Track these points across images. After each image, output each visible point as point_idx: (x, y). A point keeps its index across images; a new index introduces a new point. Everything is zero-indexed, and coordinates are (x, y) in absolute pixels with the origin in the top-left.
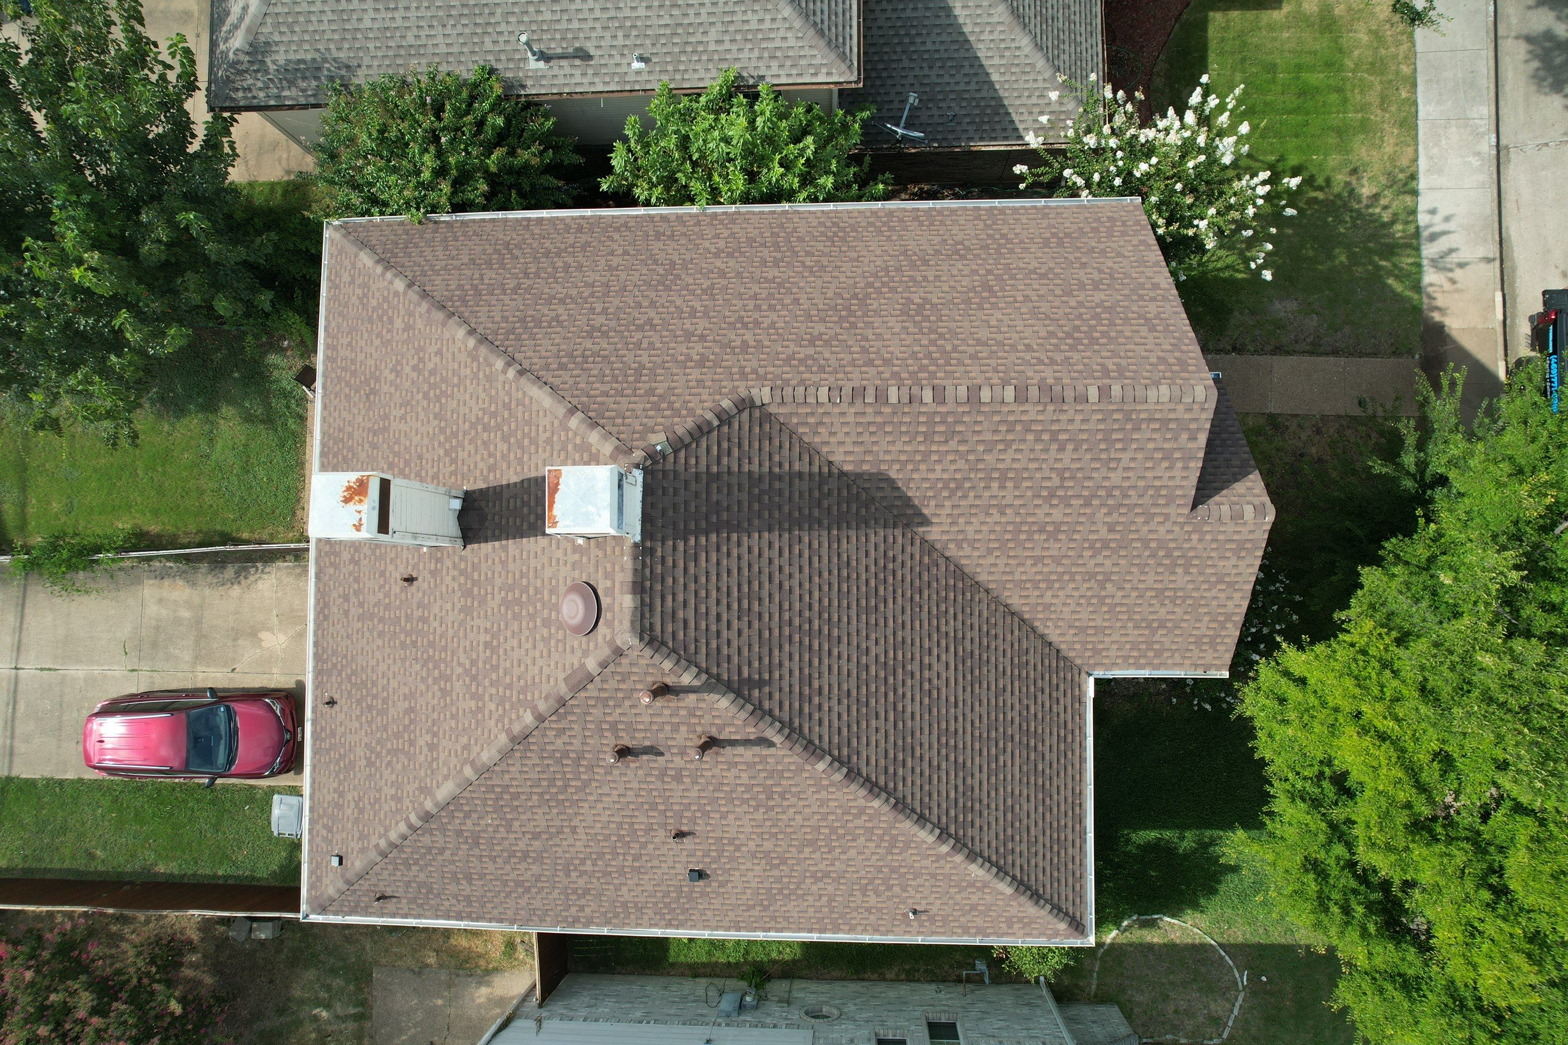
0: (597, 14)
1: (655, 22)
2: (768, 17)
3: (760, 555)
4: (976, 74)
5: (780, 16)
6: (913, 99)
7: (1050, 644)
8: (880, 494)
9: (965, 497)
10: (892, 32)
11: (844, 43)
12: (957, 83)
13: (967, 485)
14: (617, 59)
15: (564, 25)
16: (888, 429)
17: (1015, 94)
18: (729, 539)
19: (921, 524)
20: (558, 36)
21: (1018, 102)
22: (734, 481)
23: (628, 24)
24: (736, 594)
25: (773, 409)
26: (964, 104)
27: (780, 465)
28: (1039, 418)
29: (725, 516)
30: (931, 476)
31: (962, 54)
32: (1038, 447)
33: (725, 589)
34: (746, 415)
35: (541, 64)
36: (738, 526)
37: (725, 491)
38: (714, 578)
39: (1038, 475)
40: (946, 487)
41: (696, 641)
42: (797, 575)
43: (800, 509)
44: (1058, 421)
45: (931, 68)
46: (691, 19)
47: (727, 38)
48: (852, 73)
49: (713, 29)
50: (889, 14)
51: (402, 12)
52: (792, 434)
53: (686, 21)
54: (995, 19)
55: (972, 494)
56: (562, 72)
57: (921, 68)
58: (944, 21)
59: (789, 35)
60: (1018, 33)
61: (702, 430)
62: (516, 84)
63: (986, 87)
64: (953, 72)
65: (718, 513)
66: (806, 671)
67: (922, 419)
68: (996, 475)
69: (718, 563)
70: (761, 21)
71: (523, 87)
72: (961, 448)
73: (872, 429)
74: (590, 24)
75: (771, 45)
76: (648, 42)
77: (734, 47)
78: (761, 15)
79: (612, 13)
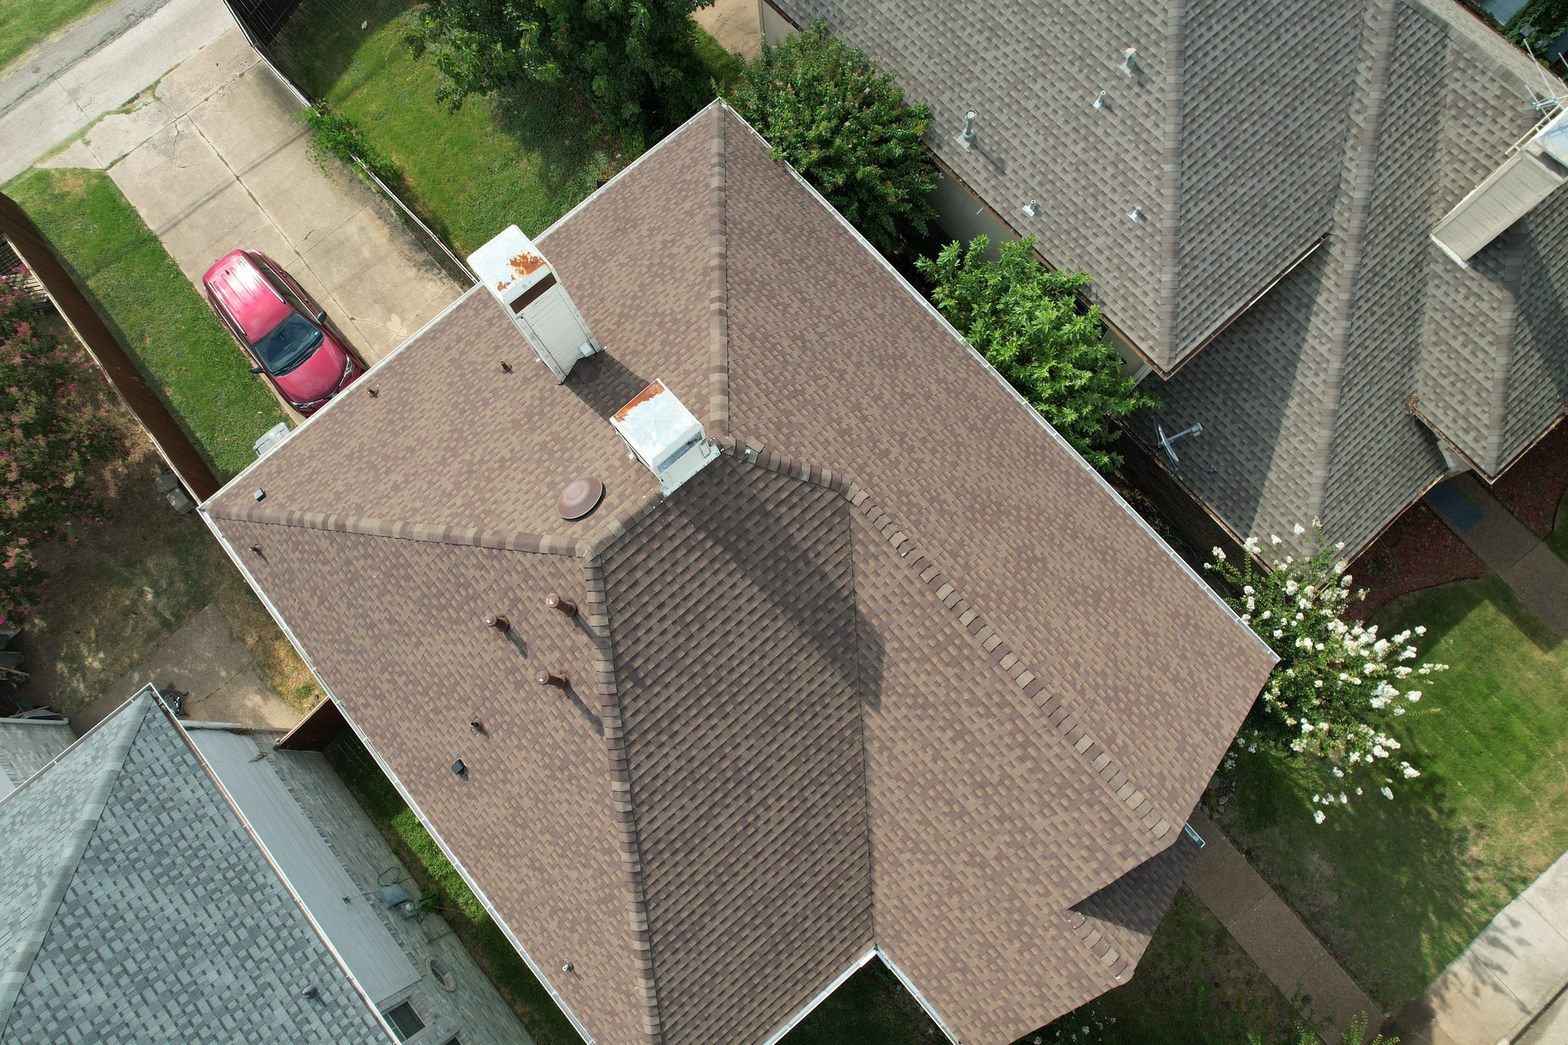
0: (1037, 150)
1: (1070, 194)
2: (1150, 268)
3: (735, 598)
4: (1260, 460)
5: (1158, 276)
6: (1197, 429)
7: (872, 893)
8: (865, 651)
9: (921, 719)
10: (1230, 370)
11: (1184, 339)
12: (1240, 452)
13: (931, 712)
14: (1019, 192)
15: (1007, 135)
16: (917, 612)
17: (1274, 502)
18: (727, 562)
19: (872, 705)
20: (996, 138)
21: (1270, 510)
22: (775, 529)
23: (1051, 177)
24: (690, 604)
25: (854, 513)
26: (1230, 471)
27: (818, 554)
28: (1029, 720)
29: (742, 545)
30: (912, 677)
31: (1265, 435)
32: (1007, 740)
33: (687, 593)
34: (832, 495)
35: (966, 145)
36: (744, 562)
37: (761, 529)
38: (688, 577)
39: (987, 760)
40: (914, 697)
41: (629, 604)
42: (746, 640)
43: (798, 599)
44: (1040, 736)
45: (1233, 422)
46: (1096, 217)
47: (1107, 253)
48: (1168, 363)
49: (1103, 238)
50: (1241, 356)
51: (912, 23)
52: (850, 542)
53: (1091, 215)
54: (1313, 436)
55: (927, 722)
56: (974, 164)
57: (1226, 416)
58: (1275, 400)
59: (1152, 294)
60: (1320, 462)
61: (790, 472)
62: (937, 140)
63: (1258, 476)
64: (1246, 441)
65: (739, 538)
66: (680, 711)
67: (947, 630)
68: (958, 727)
69: (702, 570)
70: (1142, 266)
71: (939, 147)
72: (953, 681)
73: (906, 600)
74: (1025, 152)
75: (1132, 289)
76: (1051, 202)
77: (1106, 265)
78: (1146, 262)
79: (1047, 159)
